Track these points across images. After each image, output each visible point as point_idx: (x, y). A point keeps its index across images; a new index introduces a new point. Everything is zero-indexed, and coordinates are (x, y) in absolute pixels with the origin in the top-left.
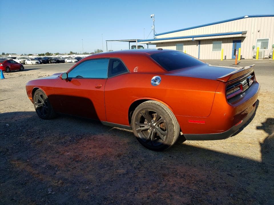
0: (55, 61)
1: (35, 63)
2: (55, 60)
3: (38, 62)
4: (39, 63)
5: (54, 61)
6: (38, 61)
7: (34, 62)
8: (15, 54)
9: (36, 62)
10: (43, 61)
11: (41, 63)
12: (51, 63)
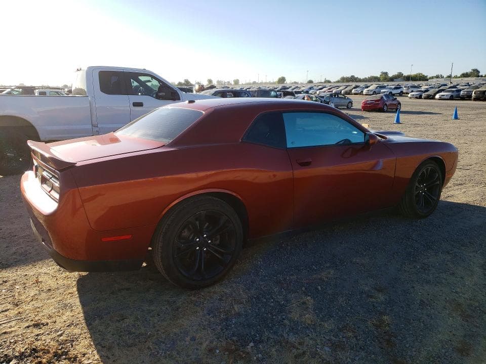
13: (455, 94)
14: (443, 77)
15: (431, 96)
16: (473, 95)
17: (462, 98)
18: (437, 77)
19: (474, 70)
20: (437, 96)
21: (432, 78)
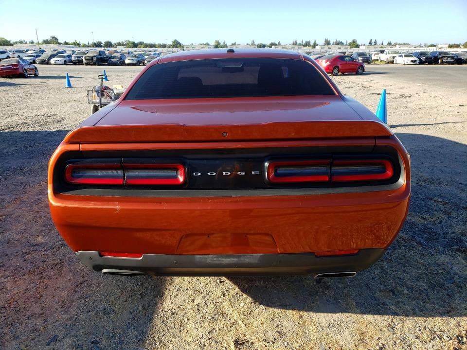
0: (452, 60)
1: (409, 62)
2: (452, 58)
3: (416, 61)
4: (418, 61)
5: (449, 60)
6: (417, 59)
7: (408, 60)
8: (408, 44)
9: (412, 61)
10: (427, 58)
11: (421, 63)
12: (442, 63)
13: (67, 59)
14: (27, 43)
15: (45, 61)
16: (84, 60)
17: (75, 63)
18: (21, 42)
19: (53, 38)
20: (52, 61)
21: (16, 43)
